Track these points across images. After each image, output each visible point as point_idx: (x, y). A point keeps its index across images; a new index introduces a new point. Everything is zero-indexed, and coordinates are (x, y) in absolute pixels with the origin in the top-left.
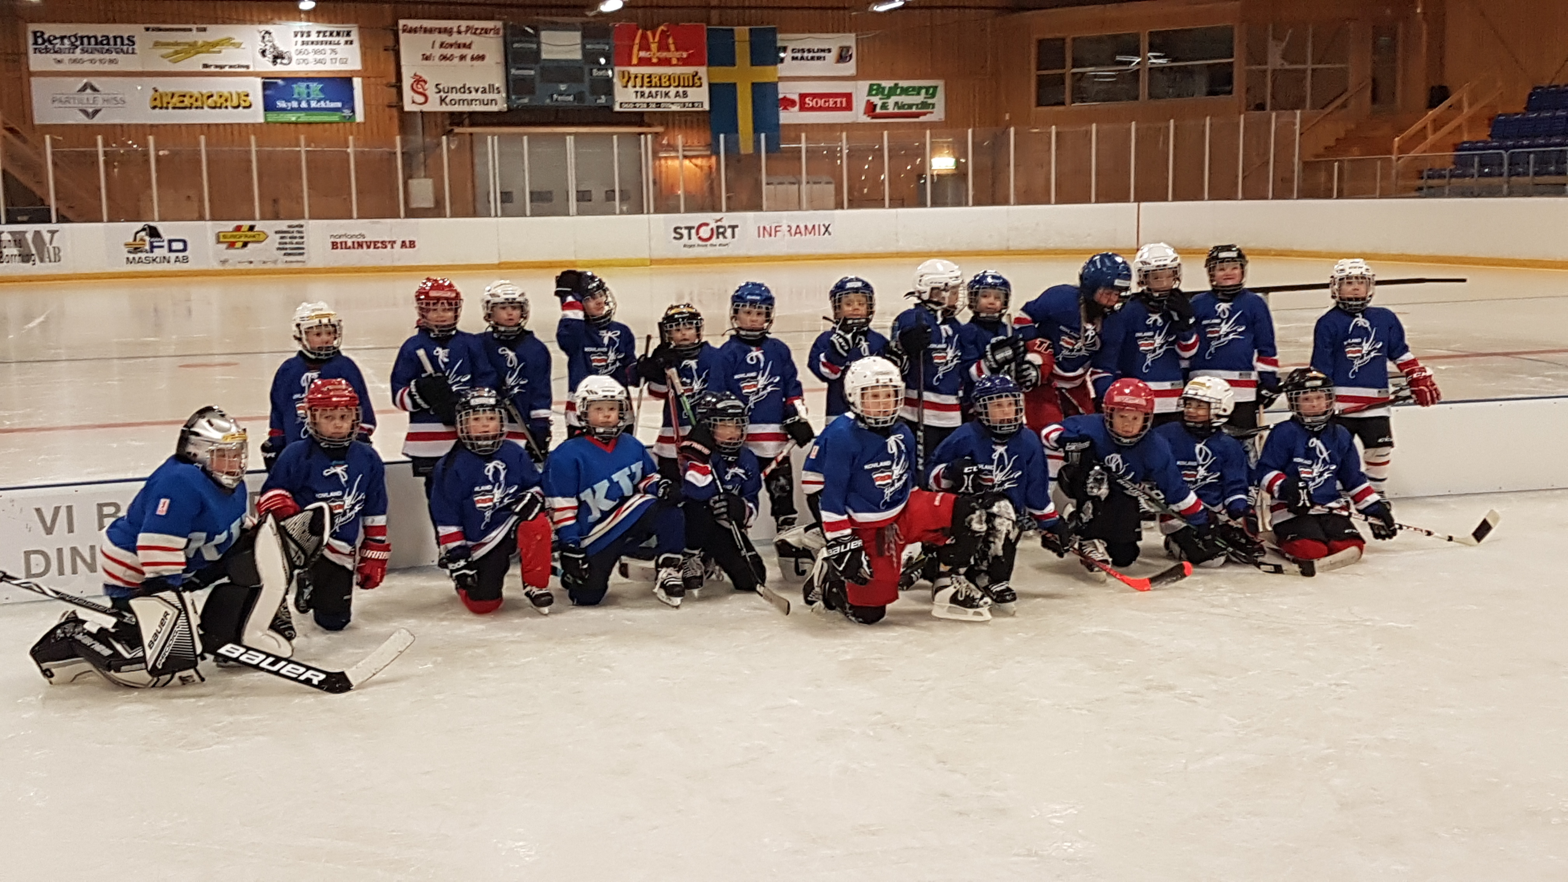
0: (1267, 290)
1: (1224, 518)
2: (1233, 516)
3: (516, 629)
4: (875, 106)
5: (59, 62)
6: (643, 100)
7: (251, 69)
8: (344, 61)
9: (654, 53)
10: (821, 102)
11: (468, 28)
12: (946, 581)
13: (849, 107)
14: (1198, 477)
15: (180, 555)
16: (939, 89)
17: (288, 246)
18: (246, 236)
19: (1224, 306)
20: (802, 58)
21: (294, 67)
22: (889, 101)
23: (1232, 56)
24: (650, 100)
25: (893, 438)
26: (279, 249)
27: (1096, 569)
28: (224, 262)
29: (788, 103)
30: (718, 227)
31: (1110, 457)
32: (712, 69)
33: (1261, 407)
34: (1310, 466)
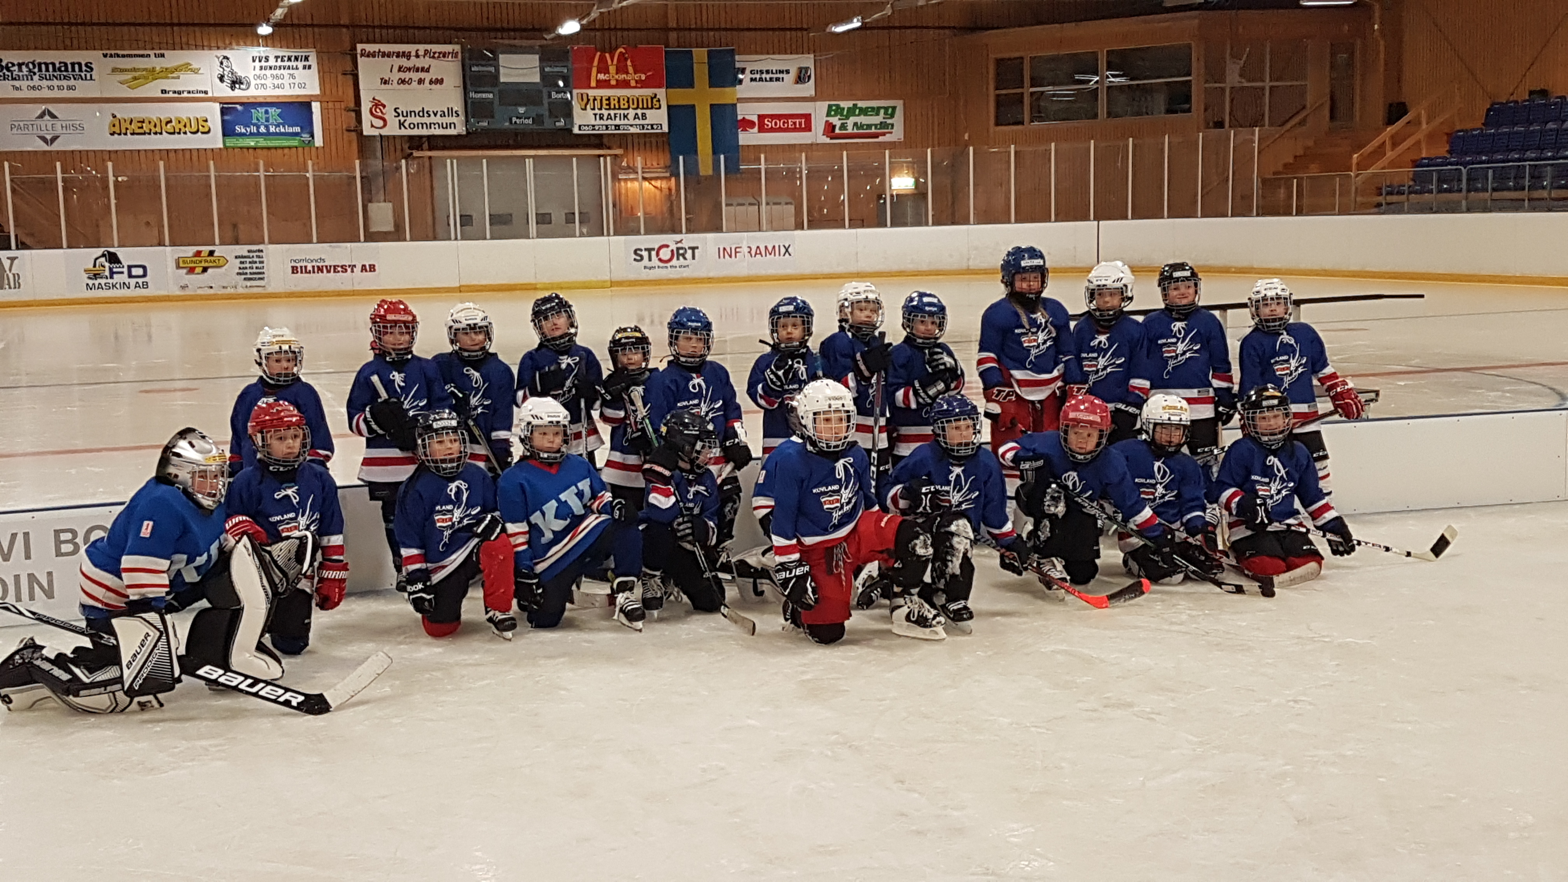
0: (1224, 308)
1: (1181, 535)
2: (1192, 532)
3: (475, 651)
4: (834, 127)
5: (17, 89)
6: (602, 122)
7: (210, 95)
8: (302, 86)
9: (613, 76)
10: (780, 124)
11: (426, 52)
12: (901, 601)
13: (808, 128)
14: (1157, 494)
15: (164, 577)
16: (897, 109)
17: (248, 271)
18: (206, 261)
19: (1178, 326)
20: (761, 79)
21: (252, 92)
22: (848, 121)
23: (1190, 75)
24: (609, 122)
25: (842, 461)
26: (238, 274)
27: (1055, 587)
28: (183, 287)
29: (747, 124)
30: (678, 249)
31: (1067, 475)
32: (670, 90)
33: (1220, 424)
34: (1268, 484)
